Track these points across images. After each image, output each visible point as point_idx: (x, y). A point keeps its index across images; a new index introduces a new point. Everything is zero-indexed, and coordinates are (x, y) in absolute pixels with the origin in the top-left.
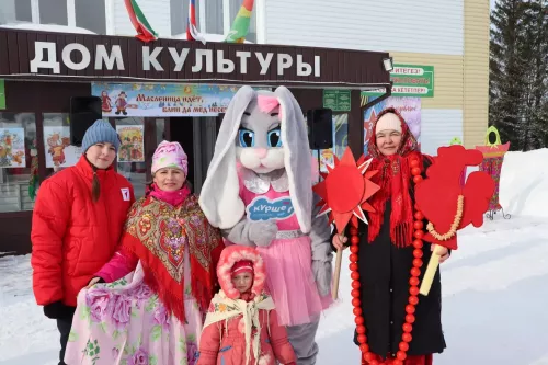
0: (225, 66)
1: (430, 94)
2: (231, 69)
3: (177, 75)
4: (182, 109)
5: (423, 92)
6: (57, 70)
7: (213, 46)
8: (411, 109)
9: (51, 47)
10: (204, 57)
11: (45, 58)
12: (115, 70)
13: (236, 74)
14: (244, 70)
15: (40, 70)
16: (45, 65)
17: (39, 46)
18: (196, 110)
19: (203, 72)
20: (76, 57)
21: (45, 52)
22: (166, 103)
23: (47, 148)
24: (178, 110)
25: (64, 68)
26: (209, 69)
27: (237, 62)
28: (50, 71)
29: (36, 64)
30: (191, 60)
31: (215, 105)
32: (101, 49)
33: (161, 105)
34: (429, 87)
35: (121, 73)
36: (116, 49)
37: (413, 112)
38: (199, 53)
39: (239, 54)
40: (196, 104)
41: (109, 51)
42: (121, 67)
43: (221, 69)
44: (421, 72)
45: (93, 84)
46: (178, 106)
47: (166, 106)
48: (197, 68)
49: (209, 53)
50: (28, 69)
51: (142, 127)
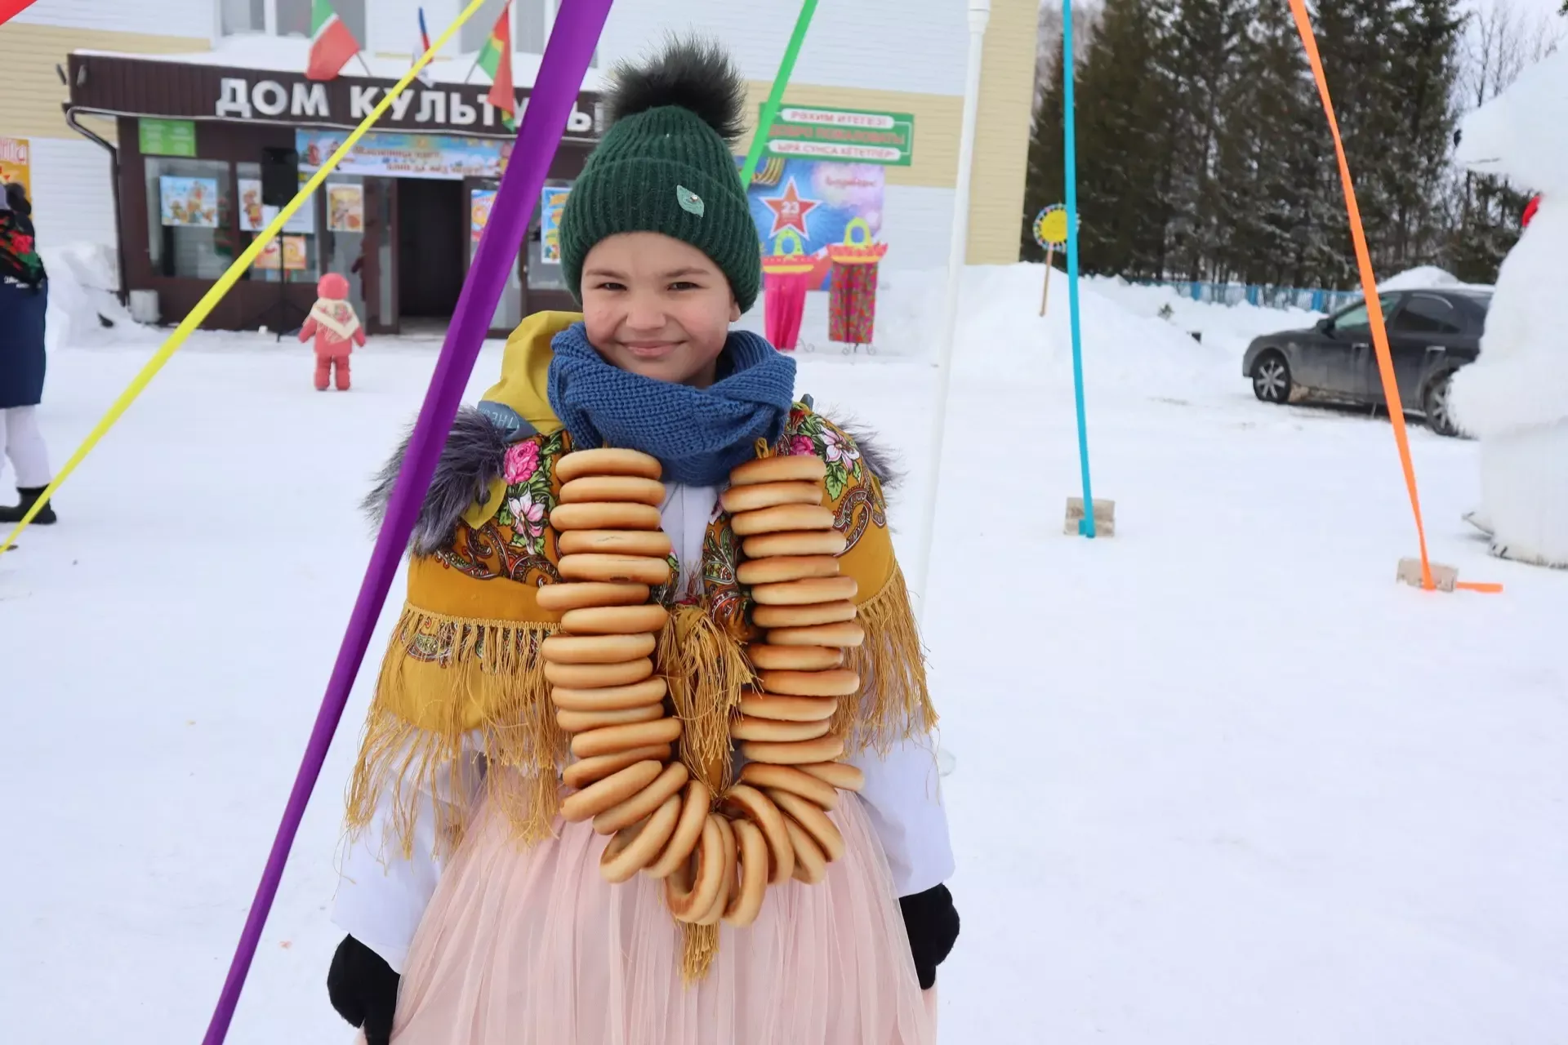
0: (462, 114)
1: (905, 161)
2: (471, 117)
3: (397, 124)
4: (413, 166)
5: (889, 158)
6: (247, 114)
7: (447, 88)
8: (865, 184)
9: (240, 85)
10: (433, 103)
11: (234, 99)
12: (317, 117)
13: (478, 125)
14: (489, 120)
15: (229, 113)
16: (233, 107)
17: (228, 84)
18: (433, 169)
19: (431, 123)
20: (270, 98)
21: (234, 91)
22: (392, 158)
23: (243, 205)
24: (408, 168)
25: (256, 113)
26: (440, 118)
27: (479, 109)
28: (238, 114)
29: (223, 106)
30: (415, 106)
31: (459, 164)
32: (299, 89)
33: (386, 161)
34: (903, 148)
35: (324, 119)
36: (318, 91)
37: (870, 189)
38: (427, 97)
39: (482, 98)
40: (433, 161)
41: (309, 91)
42: (324, 111)
43: (456, 119)
44: (889, 123)
45: (298, 131)
46: (409, 163)
47: (392, 163)
48: (423, 116)
49: (440, 97)
50: (213, 112)
51: (359, 187)
